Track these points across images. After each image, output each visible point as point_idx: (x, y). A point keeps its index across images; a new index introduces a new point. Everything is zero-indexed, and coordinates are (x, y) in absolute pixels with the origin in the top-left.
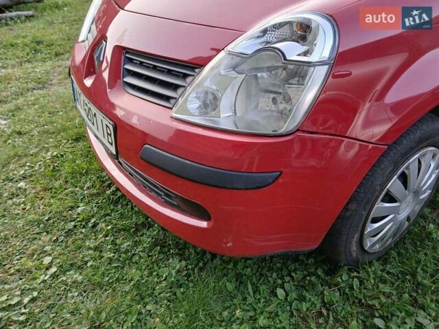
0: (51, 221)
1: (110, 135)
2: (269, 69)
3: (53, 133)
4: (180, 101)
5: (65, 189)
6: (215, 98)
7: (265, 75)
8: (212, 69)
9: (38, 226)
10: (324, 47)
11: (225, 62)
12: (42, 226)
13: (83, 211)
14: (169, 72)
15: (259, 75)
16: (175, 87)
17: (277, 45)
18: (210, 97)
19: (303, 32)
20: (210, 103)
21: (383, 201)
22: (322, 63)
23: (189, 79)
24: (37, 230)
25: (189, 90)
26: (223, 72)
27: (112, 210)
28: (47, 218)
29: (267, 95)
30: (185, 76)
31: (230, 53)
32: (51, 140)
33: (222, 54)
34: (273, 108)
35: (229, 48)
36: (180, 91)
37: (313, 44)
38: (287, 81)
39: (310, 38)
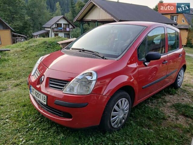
0: (20, 129)
1: (45, 99)
2: (85, 81)
3: (15, 105)
4: (65, 89)
5: (23, 120)
6: (73, 88)
7: (84, 83)
8: (73, 82)
9: (16, 131)
10: (95, 77)
11: (76, 80)
12: (17, 131)
13: (30, 126)
14: (62, 83)
15: (83, 83)
16: (63, 86)
17: (86, 77)
18: (72, 88)
19: (91, 74)
20: (72, 89)
21: (114, 111)
22: (94, 80)
23: (67, 84)
24: (16, 132)
25: (67, 87)
26: (75, 82)
27: (40, 125)
28: (19, 128)
29: (84, 87)
30: (66, 84)
31: (76, 79)
32: (14, 107)
33: (75, 79)
34: (86, 90)
35: (76, 77)
36: (65, 87)
37: (93, 76)
38: (88, 84)
39: (92, 76)
